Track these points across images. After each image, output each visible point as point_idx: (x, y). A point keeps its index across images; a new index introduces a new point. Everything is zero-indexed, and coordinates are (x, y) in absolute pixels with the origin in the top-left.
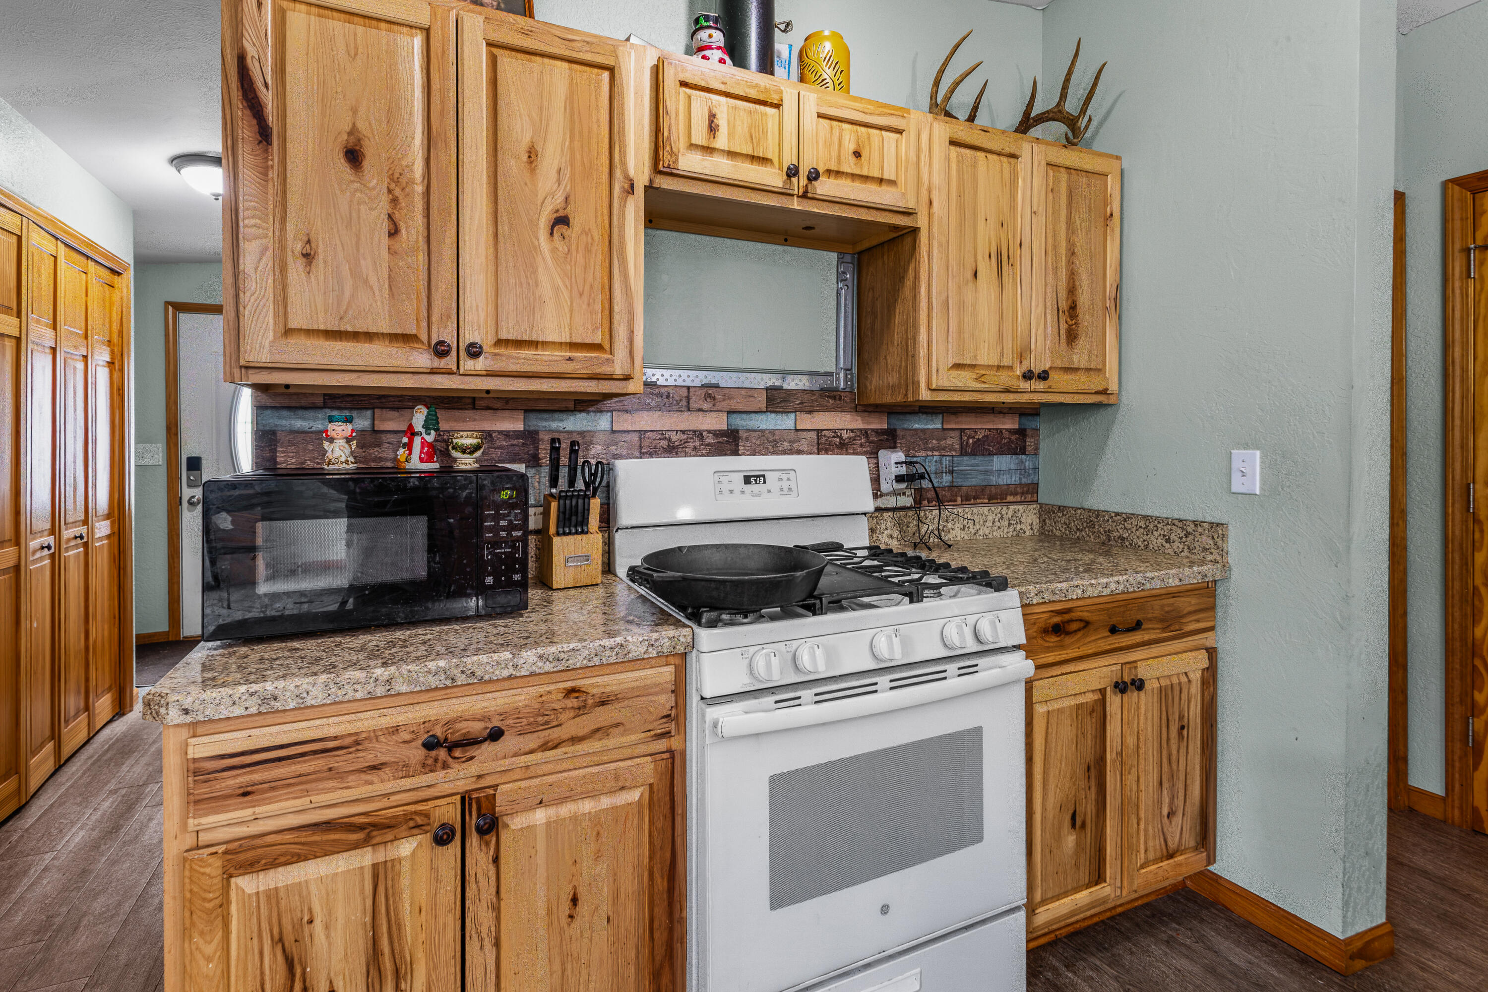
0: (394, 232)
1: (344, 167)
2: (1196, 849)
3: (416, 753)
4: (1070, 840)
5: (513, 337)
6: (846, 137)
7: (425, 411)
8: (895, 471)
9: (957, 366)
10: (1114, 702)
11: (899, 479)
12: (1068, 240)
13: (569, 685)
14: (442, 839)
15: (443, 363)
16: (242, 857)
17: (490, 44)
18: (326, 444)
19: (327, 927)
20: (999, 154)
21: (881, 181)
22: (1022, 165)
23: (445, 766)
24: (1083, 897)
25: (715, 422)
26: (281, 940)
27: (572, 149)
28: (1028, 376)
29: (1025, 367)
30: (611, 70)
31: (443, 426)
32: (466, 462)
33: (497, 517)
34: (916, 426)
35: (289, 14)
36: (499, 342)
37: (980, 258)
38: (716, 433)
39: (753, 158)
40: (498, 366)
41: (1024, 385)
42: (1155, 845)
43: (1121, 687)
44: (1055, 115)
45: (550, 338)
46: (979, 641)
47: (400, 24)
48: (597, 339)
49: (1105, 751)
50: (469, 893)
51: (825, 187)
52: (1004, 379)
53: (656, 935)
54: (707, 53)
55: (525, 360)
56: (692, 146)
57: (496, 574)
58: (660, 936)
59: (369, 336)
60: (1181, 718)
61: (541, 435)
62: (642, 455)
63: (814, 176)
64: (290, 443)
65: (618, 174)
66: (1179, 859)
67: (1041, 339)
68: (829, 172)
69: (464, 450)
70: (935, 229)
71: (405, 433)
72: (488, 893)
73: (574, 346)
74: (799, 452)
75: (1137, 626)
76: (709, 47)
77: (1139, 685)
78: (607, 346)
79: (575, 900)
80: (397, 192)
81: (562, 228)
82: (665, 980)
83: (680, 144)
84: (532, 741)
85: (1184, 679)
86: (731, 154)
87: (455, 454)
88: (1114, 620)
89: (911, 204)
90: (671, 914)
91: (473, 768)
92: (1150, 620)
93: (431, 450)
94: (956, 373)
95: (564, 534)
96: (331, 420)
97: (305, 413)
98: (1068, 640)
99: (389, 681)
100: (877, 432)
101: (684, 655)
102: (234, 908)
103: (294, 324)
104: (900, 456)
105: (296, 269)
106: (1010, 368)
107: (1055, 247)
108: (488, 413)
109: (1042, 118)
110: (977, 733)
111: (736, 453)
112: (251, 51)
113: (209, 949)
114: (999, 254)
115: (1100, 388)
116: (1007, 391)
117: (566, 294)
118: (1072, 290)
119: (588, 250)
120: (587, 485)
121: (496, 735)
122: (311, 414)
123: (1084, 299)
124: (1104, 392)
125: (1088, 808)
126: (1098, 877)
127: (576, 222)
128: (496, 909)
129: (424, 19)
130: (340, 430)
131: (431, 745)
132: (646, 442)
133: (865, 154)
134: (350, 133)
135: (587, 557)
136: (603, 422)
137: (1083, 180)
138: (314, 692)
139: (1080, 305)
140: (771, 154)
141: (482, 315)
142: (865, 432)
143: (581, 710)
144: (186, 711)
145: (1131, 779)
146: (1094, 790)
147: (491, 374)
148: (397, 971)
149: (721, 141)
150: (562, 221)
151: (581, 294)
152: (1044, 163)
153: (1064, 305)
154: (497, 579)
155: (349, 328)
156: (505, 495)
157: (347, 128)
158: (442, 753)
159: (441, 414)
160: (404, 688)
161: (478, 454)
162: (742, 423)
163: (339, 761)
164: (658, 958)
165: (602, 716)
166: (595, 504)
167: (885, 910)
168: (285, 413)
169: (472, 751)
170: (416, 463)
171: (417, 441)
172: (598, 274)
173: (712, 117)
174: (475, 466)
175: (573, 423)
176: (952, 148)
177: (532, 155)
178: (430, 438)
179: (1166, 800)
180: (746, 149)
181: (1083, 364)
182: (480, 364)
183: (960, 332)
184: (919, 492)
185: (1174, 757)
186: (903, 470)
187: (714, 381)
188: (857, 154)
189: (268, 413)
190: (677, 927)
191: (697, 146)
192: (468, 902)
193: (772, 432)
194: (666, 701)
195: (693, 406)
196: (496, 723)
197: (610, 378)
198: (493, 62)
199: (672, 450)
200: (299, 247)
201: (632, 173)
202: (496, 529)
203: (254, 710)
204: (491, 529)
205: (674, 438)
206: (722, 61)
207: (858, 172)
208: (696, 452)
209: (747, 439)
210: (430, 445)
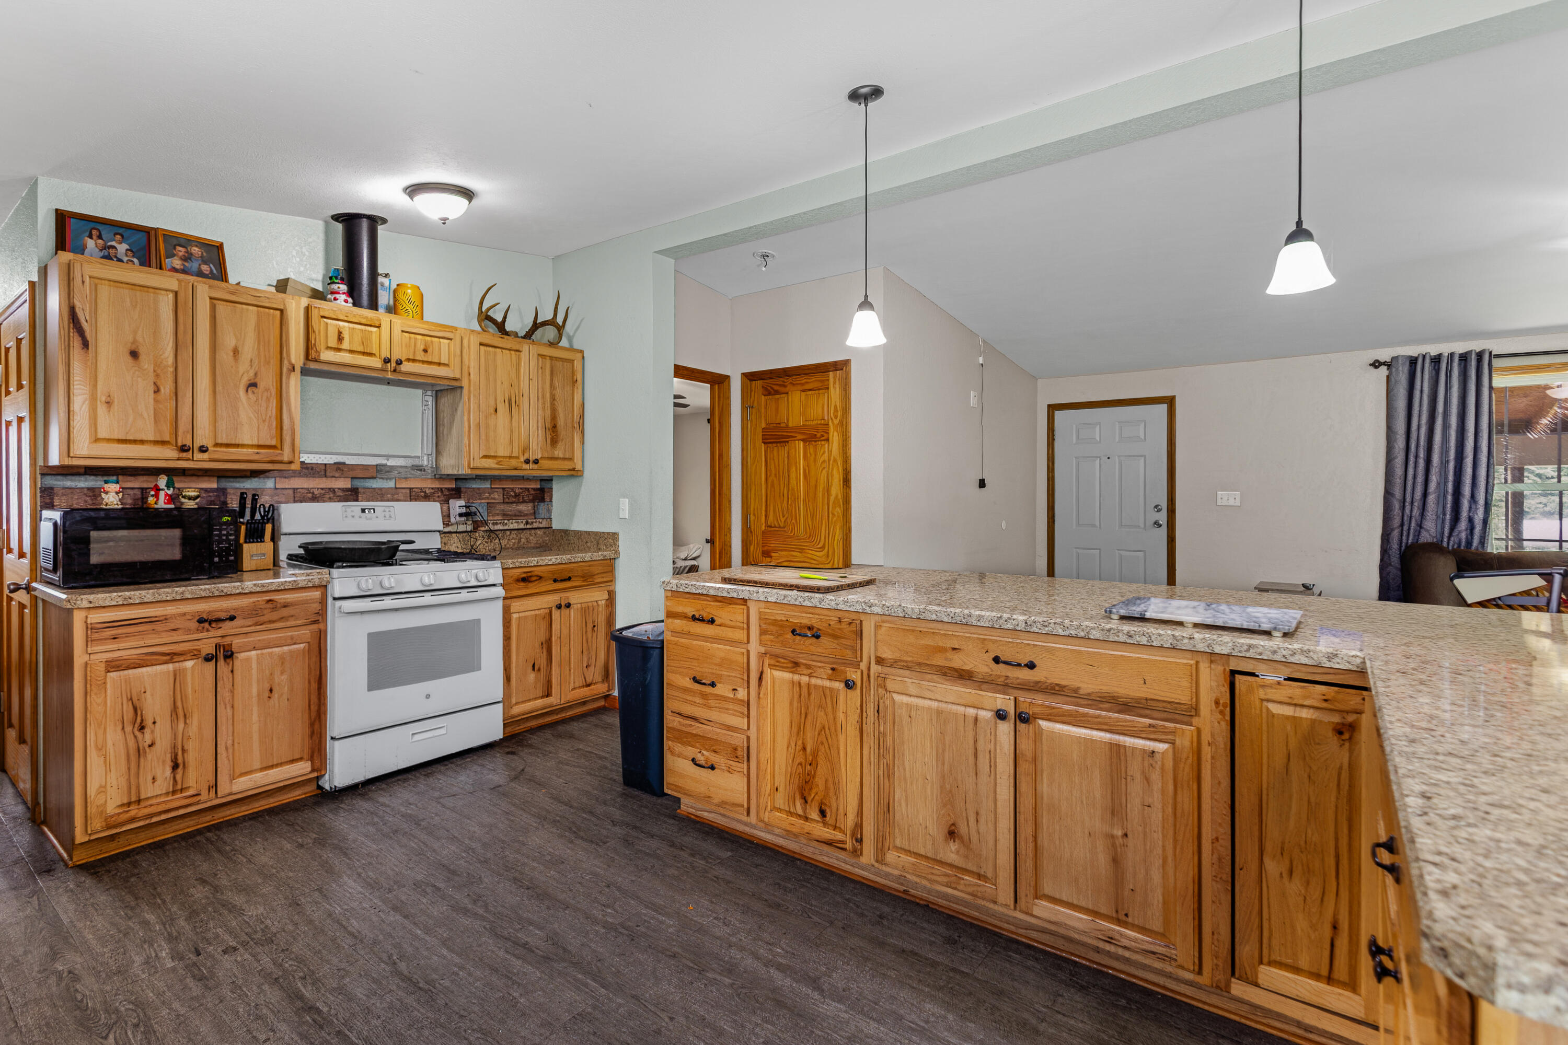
0: (157, 391)
1: (129, 359)
2: (603, 682)
3: (194, 625)
4: (532, 676)
5: (225, 441)
6: (419, 343)
7: (166, 478)
8: (459, 511)
9: (485, 457)
10: (556, 614)
11: (461, 515)
12: (551, 393)
13: (268, 598)
14: (208, 659)
15: (184, 455)
16: (114, 664)
17: (211, 298)
18: (103, 495)
19: (152, 695)
20: (510, 350)
21: (439, 364)
22: (524, 356)
23: (208, 630)
24: (539, 703)
25: (343, 483)
26: (131, 699)
27: (258, 349)
28: (527, 462)
29: (526, 456)
30: (282, 311)
31: (177, 485)
32: (191, 504)
33: (220, 530)
34: (474, 486)
35: (99, 286)
36: (217, 445)
37: (498, 402)
38: (343, 490)
39: (364, 353)
40: (216, 456)
41: (527, 466)
42: (580, 682)
43: (559, 607)
44: (552, 322)
45: (246, 442)
46: (479, 581)
47: (160, 289)
48: (273, 443)
49: (551, 636)
50: (219, 685)
51: (406, 367)
52: (514, 463)
53: (312, 707)
54: (337, 296)
55: (234, 453)
56: (328, 348)
57: (220, 556)
58: (314, 708)
59: (142, 442)
60: (593, 622)
61: (229, 491)
62: (295, 502)
63: (399, 362)
64: (63, 495)
65: (286, 362)
66: (592, 687)
67: (535, 442)
68: (408, 360)
69: (190, 498)
70: (472, 388)
71: (152, 489)
72: (229, 686)
73: (260, 446)
74: (398, 500)
75: (569, 579)
76: (338, 293)
77: (568, 606)
78: (279, 446)
79: (271, 691)
80: (159, 371)
81: (253, 389)
82: (317, 726)
83: (321, 346)
84: (249, 621)
85: (595, 604)
86: (351, 352)
87: (183, 500)
88: (555, 576)
89: (458, 376)
90: (319, 699)
91: (220, 632)
92: (576, 576)
93: (171, 499)
94: (484, 460)
95: (250, 542)
96: (106, 482)
97: (73, 478)
98: (530, 585)
99: (182, 593)
100: (448, 489)
101: (326, 586)
102: (108, 686)
103: (100, 436)
104: (462, 503)
105: (101, 410)
106: (518, 458)
107: (543, 397)
108: (194, 478)
109: (545, 323)
110: (478, 621)
111: (357, 500)
112: (78, 304)
113: (99, 701)
114: (510, 401)
115: (571, 467)
116: (515, 469)
117: (255, 421)
118: (554, 417)
119: (268, 399)
120: (262, 517)
121: (232, 618)
122: (77, 478)
123: (561, 423)
124: (574, 469)
125: (542, 662)
126: (548, 695)
127: (262, 385)
128: (232, 692)
129: (176, 288)
130: (113, 487)
131: (201, 621)
132: (298, 495)
133: (430, 351)
134: (133, 343)
135: (264, 555)
136: (270, 484)
137: (559, 364)
138: (148, 596)
139: (558, 426)
140: (375, 350)
141: (207, 432)
142: (441, 490)
143: (274, 609)
144: (91, 602)
145: (565, 650)
146: (545, 653)
147: (211, 460)
148: (185, 716)
149: (346, 345)
150: (253, 385)
151: (264, 421)
152: (536, 355)
153: (549, 425)
154: (220, 559)
155: (131, 438)
156: (225, 519)
157: (131, 340)
158: (206, 625)
159: (175, 479)
160: (189, 596)
161: (198, 500)
162: (358, 484)
163: (158, 627)
164: (313, 718)
165: (285, 612)
166: (269, 527)
167: (428, 696)
168: (59, 477)
169: (220, 625)
170: (162, 504)
171: (162, 494)
172: (273, 411)
173: (340, 333)
174: (196, 506)
175: (250, 485)
176: (482, 347)
177: (236, 352)
178: (170, 492)
179: (585, 659)
180: (360, 349)
181: (561, 456)
182: (205, 456)
183: (487, 440)
184: (474, 522)
185: (590, 640)
186: (464, 510)
187: (342, 461)
188: (425, 351)
189: (48, 478)
190: (322, 708)
191: (331, 348)
192: (219, 689)
193: (381, 489)
194: (316, 607)
195: (328, 474)
196: (232, 613)
197: (281, 462)
198: (213, 309)
199: (315, 499)
200: (104, 399)
201: (293, 361)
202: (220, 536)
203: (121, 603)
204: (217, 535)
205: (316, 492)
206: (346, 301)
207: (426, 359)
208: (331, 500)
209: (364, 493)
210: (170, 496)
